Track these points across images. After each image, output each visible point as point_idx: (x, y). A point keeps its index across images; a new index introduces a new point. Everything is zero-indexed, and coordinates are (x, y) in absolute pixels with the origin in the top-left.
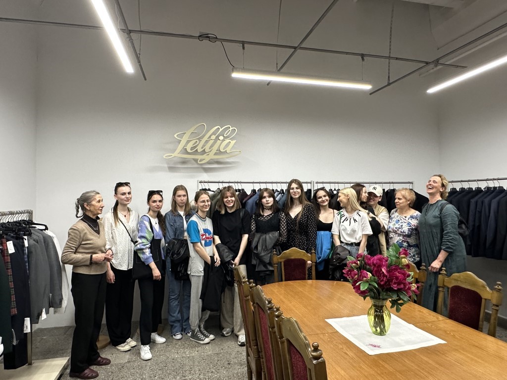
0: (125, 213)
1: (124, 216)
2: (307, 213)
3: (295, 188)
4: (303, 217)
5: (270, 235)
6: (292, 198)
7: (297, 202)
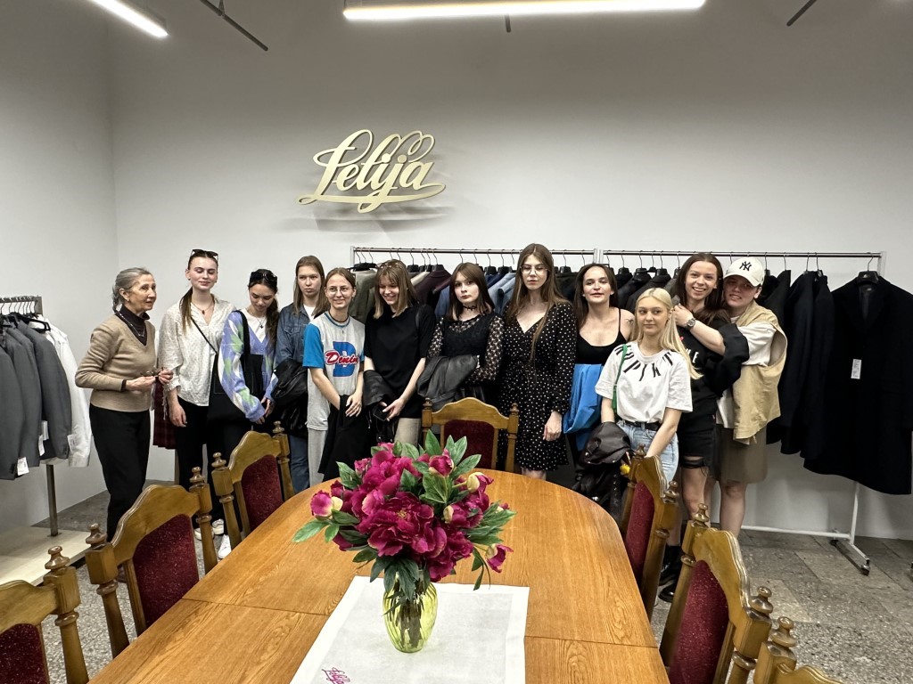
0: (205, 307)
1: (200, 313)
2: (555, 322)
3: (533, 268)
4: (546, 332)
5: (458, 363)
6: (524, 287)
7: (535, 297)
